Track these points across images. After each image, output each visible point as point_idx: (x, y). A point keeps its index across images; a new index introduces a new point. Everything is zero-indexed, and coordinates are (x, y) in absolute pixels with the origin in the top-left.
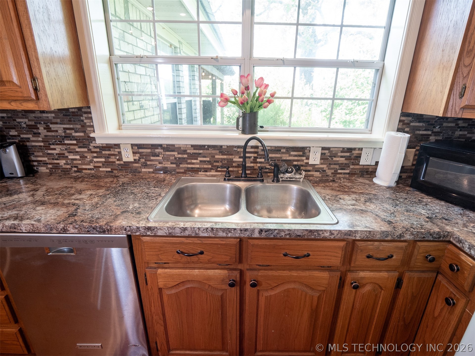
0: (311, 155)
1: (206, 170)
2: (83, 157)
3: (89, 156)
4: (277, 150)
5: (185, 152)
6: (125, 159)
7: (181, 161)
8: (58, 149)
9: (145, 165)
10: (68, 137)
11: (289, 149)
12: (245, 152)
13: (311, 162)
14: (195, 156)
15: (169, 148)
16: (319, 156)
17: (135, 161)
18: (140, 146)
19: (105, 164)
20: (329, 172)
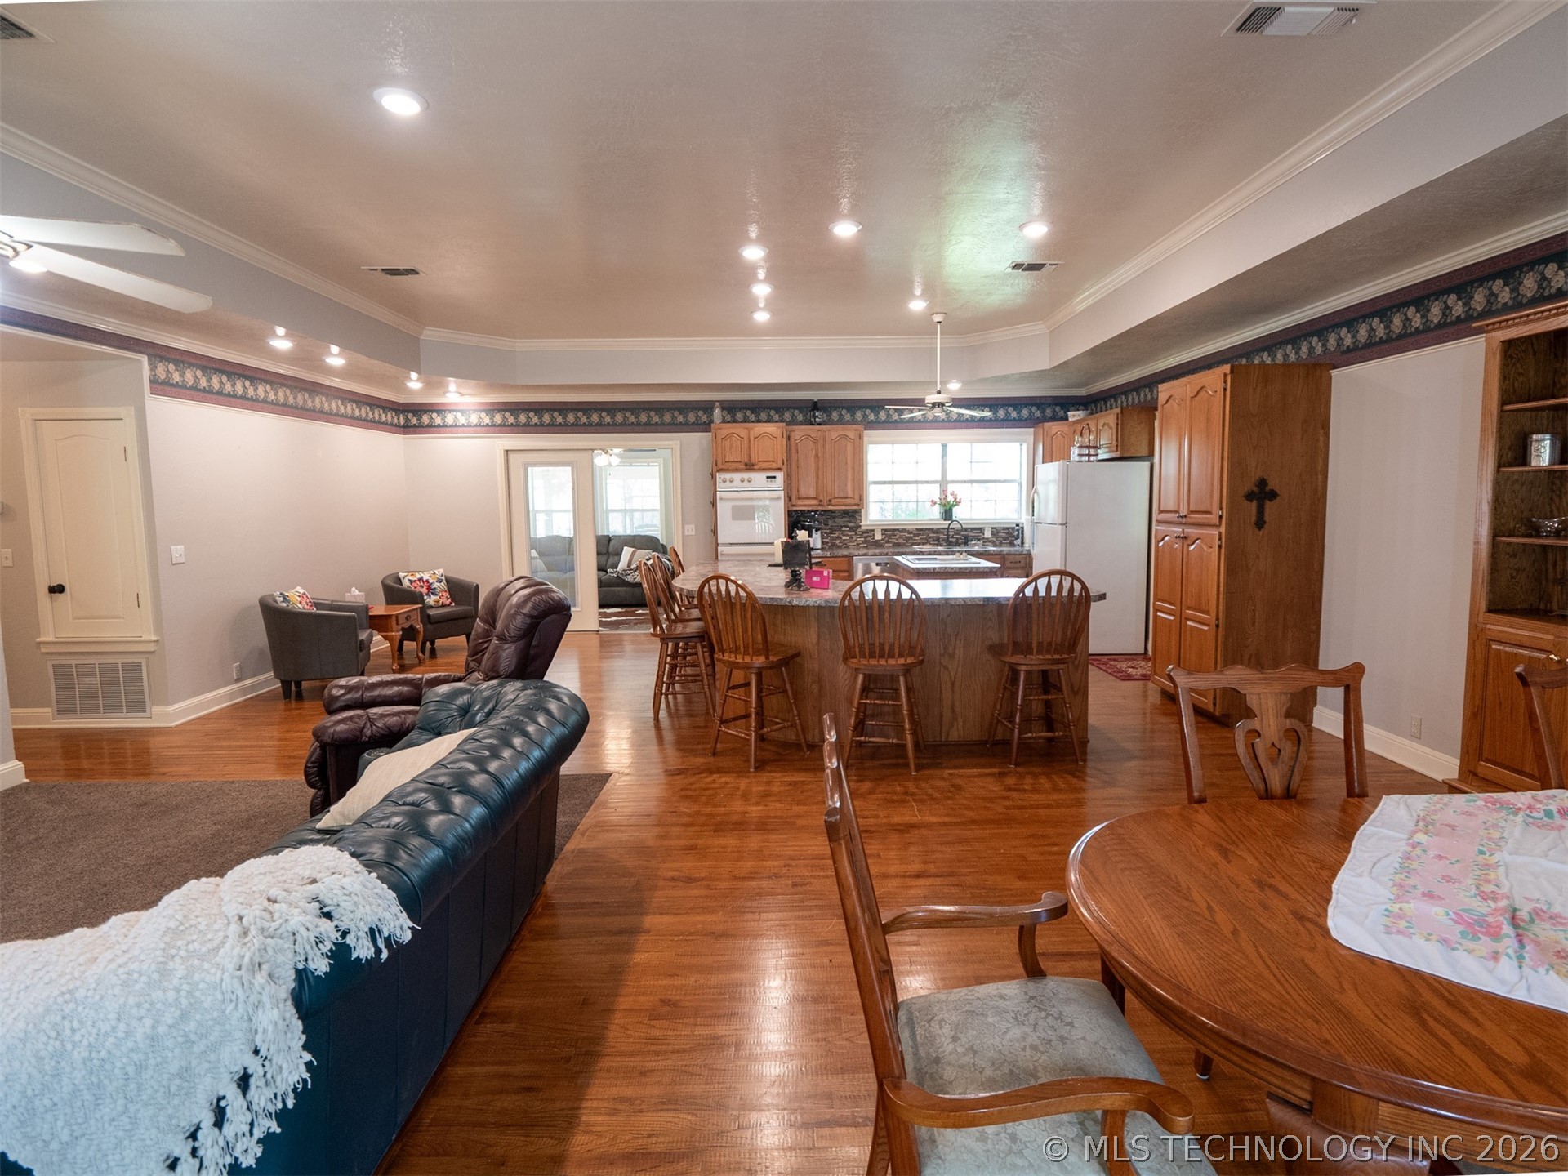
0: (986, 532)
1: (923, 544)
2: (851, 538)
3: (855, 538)
4: (966, 530)
5: (911, 533)
6: (876, 538)
7: (910, 538)
8: (837, 534)
9: (887, 542)
10: (847, 527)
11: (972, 529)
12: (948, 532)
13: (986, 536)
14: (918, 535)
15: (903, 531)
16: (990, 532)
17: (882, 540)
18: (886, 530)
19: (863, 542)
20: (997, 543)
